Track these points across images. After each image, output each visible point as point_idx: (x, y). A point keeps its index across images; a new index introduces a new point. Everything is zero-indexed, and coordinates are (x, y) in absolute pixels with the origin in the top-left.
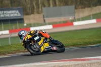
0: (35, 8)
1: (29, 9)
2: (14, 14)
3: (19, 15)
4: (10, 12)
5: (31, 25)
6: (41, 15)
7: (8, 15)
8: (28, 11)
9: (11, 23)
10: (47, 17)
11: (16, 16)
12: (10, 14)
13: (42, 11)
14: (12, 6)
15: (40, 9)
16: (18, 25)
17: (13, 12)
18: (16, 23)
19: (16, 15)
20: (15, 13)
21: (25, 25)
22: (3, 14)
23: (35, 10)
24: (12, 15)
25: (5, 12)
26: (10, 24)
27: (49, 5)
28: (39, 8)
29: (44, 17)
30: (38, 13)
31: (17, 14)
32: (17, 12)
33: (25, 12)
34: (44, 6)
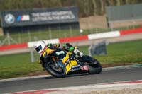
0: (95, 6)
1: (87, 9)
2: (65, 15)
3: (73, 17)
4: (60, 13)
5: (89, 32)
6: (104, 17)
7: (58, 18)
8: (85, 11)
9: (62, 29)
10: (112, 19)
11: (68, 19)
12: (60, 16)
13: (104, 12)
14: (63, 4)
15: (102, 9)
16: (71, 32)
17: (65, 13)
18: (69, 29)
19: (68, 17)
20: (67, 15)
21: (81, 31)
22: (51, 16)
23: (95, 10)
24: (63, 18)
25: (54, 13)
26: (60, 31)
27: (115, 3)
28: (100, 6)
29: (107, 20)
30: (100, 14)
31: (70, 15)
32: (70, 13)
33: (81, 13)
34: (108, 5)
